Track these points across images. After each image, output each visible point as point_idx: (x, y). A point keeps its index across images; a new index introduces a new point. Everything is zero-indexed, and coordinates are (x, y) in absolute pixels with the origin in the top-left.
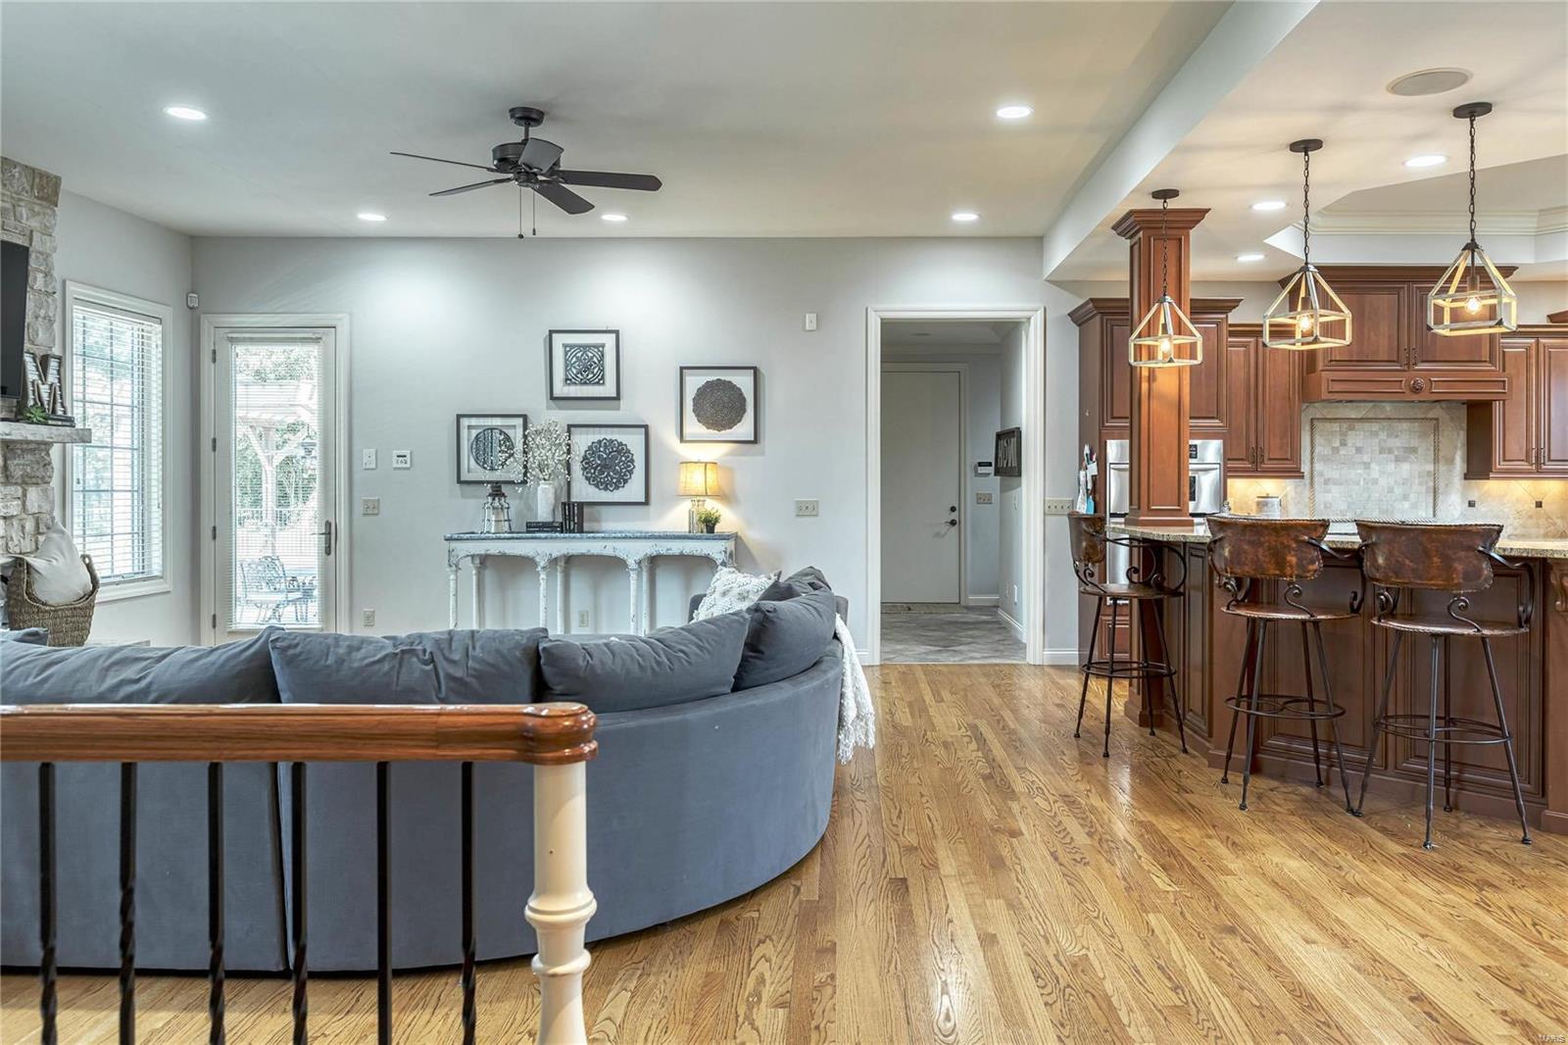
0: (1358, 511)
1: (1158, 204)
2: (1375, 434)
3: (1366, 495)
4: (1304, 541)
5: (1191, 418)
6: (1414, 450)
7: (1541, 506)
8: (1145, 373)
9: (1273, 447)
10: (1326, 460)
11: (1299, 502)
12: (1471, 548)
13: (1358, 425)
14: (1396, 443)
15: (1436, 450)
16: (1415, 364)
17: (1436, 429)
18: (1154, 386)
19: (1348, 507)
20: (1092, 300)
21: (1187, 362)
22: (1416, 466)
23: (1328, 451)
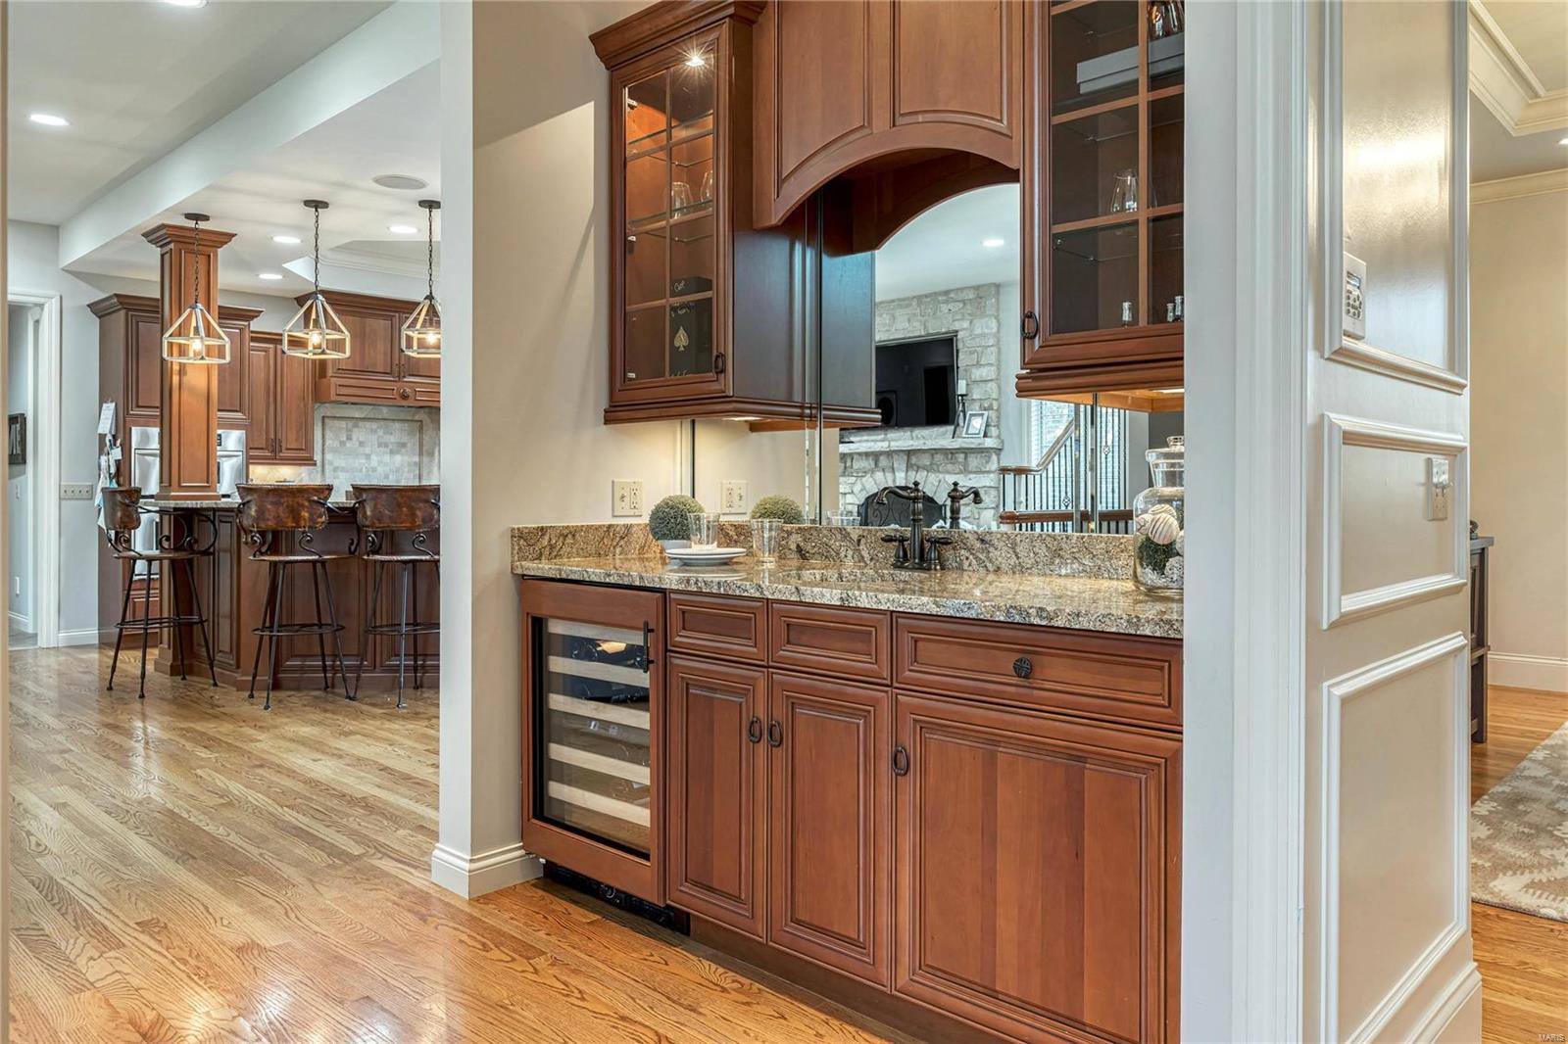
1: (191, 224)
2: (373, 431)
4: (314, 501)
5: (219, 410)
6: (404, 445)
8: (176, 368)
9: (290, 439)
10: (335, 451)
12: (427, 501)
13: (361, 424)
14: (392, 439)
15: (421, 445)
16: (404, 377)
17: (421, 429)
18: (185, 379)
20: (117, 295)
21: (216, 361)
22: (406, 458)
23: (336, 444)
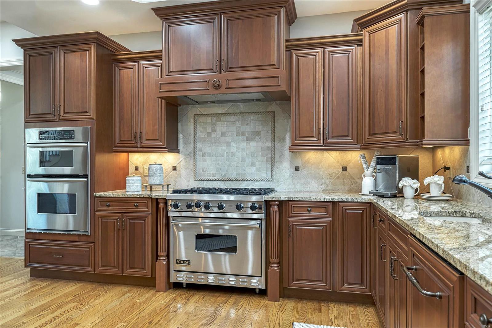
0: (223, 174)
2: (233, 123)
3: (228, 163)
6: (258, 133)
7: (346, 170)
9: (148, 132)
10: (203, 140)
11: (187, 168)
13: (223, 118)
14: (247, 129)
15: (273, 133)
17: (273, 119)
19: (217, 171)
22: (260, 144)
23: (204, 135)
